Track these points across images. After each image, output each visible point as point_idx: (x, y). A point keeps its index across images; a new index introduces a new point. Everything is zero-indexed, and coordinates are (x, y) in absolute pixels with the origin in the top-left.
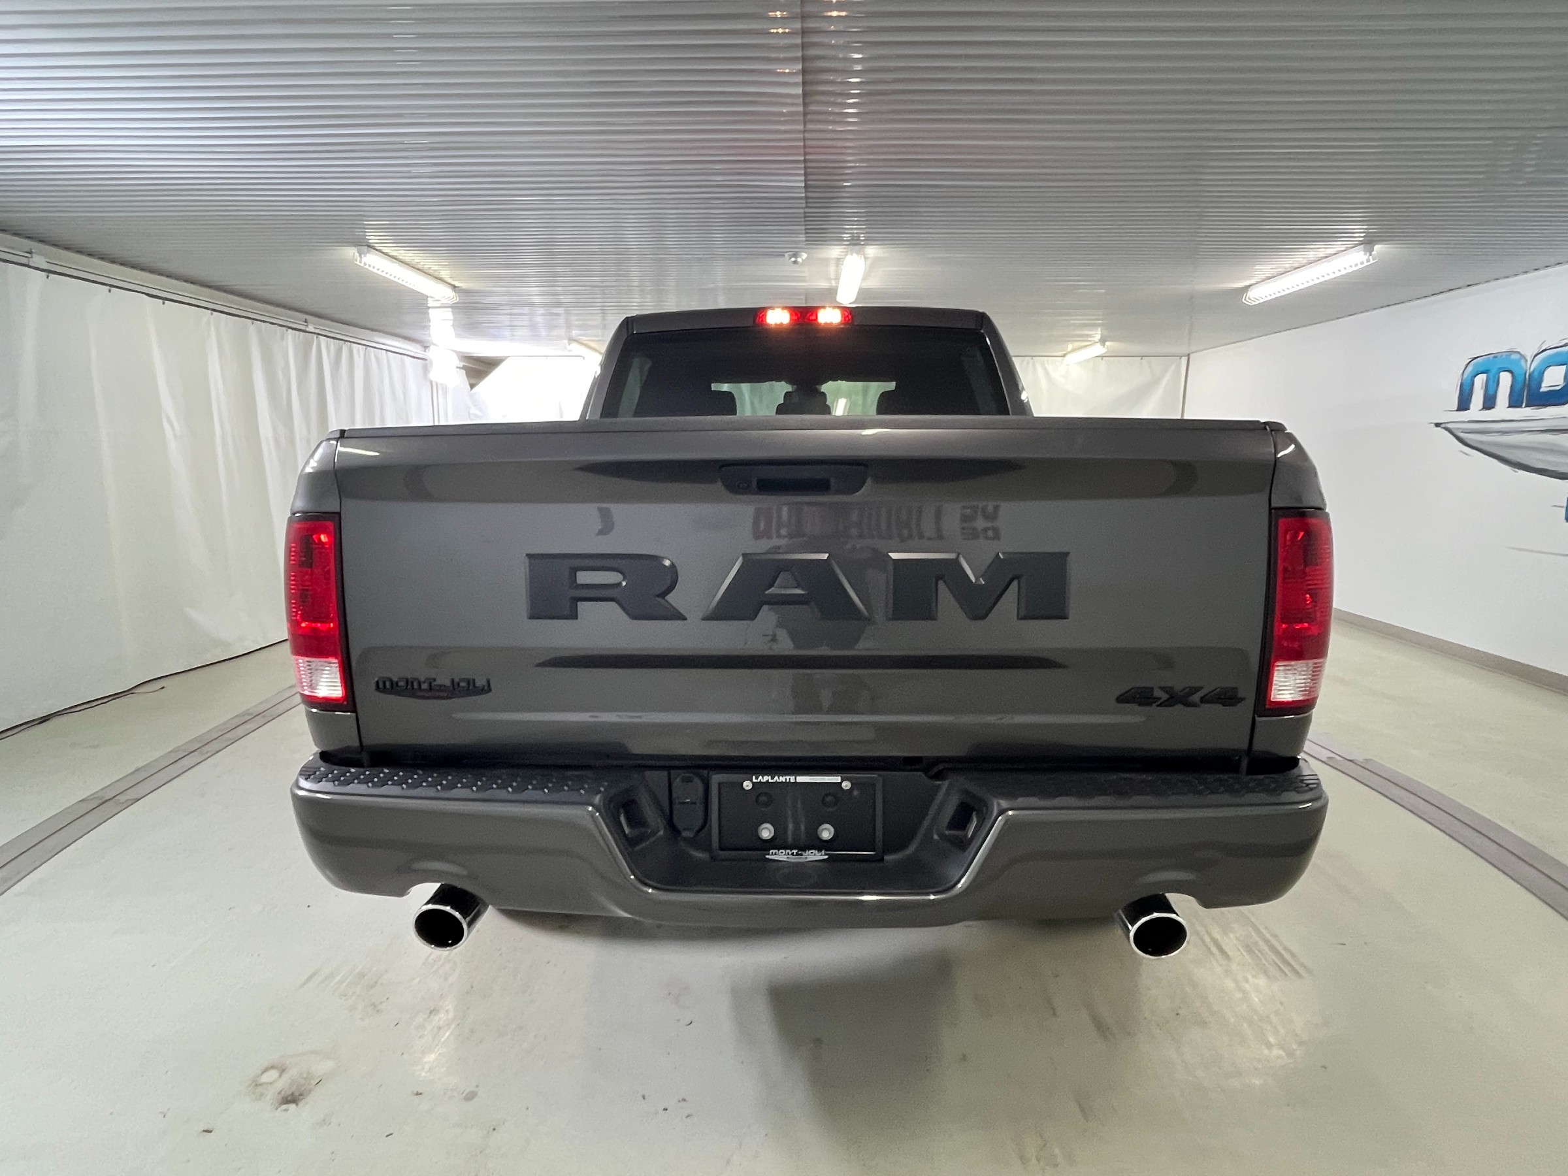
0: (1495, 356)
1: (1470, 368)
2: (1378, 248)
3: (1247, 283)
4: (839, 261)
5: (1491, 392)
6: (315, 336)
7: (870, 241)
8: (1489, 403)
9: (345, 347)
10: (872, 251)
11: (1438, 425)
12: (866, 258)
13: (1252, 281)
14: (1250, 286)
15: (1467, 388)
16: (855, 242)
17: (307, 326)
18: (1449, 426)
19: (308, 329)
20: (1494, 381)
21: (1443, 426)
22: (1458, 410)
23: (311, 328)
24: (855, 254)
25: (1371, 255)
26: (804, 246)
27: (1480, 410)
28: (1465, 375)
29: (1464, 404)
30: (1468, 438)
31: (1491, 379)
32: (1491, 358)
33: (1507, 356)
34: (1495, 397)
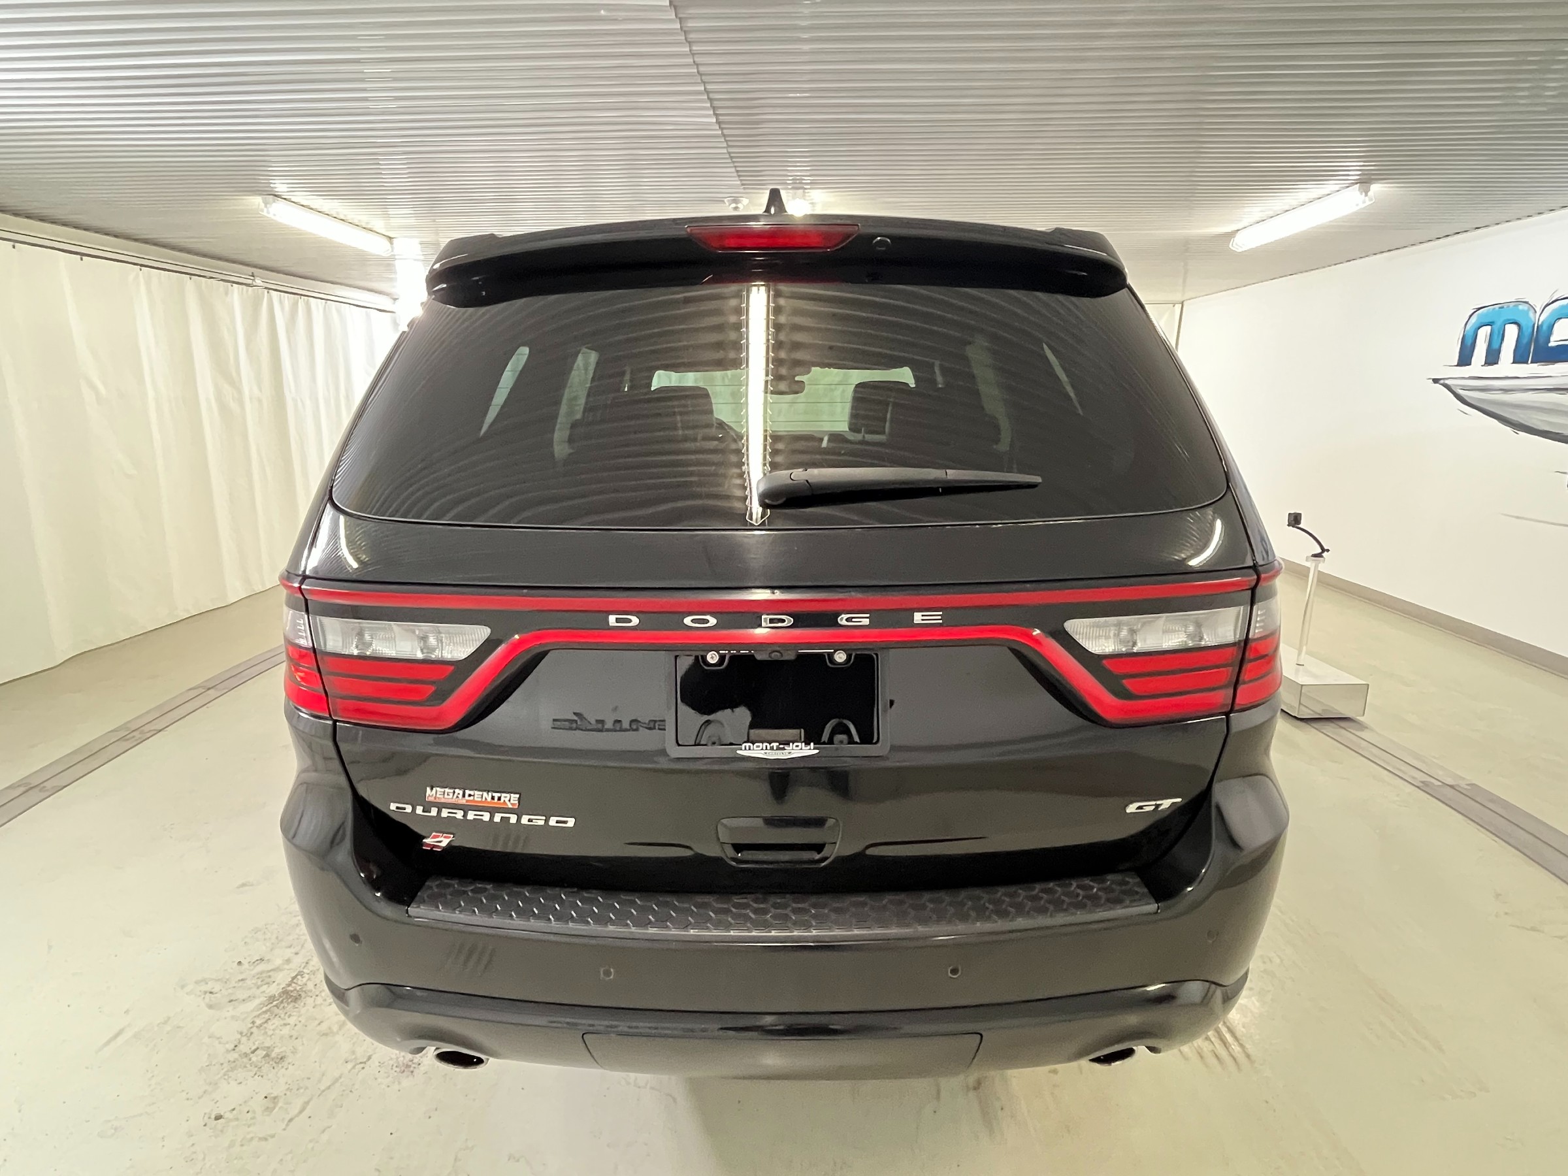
0: (1501, 306)
1: (1474, 319)
2: (1376, 188)
3: (1234, 228)
5: (1495, 346)
6: (266, 291)
8: (1492, 358)
9: (301, 302)
11: (1436, 381)
13: (1240, 226)
14: (1238, 230)
15: (1469, 342)
16: (798, 185)
17: (255, 280)
18: (1447, 382)
19: (254, 284)
20: (1499, 332)
21: (1442, 382)
22: (1459, 365)
23: (259, 282)
24: (798, 199)
25: (1366, 195)
26: (742, 191)
27: (1482, 366)
28: (1468, 327)
29: (1465, 359)
30: (1467, 396)
31: (1496, 332)
32: (1497, 309)
33: (1515, 306)
34: (1499, 351)
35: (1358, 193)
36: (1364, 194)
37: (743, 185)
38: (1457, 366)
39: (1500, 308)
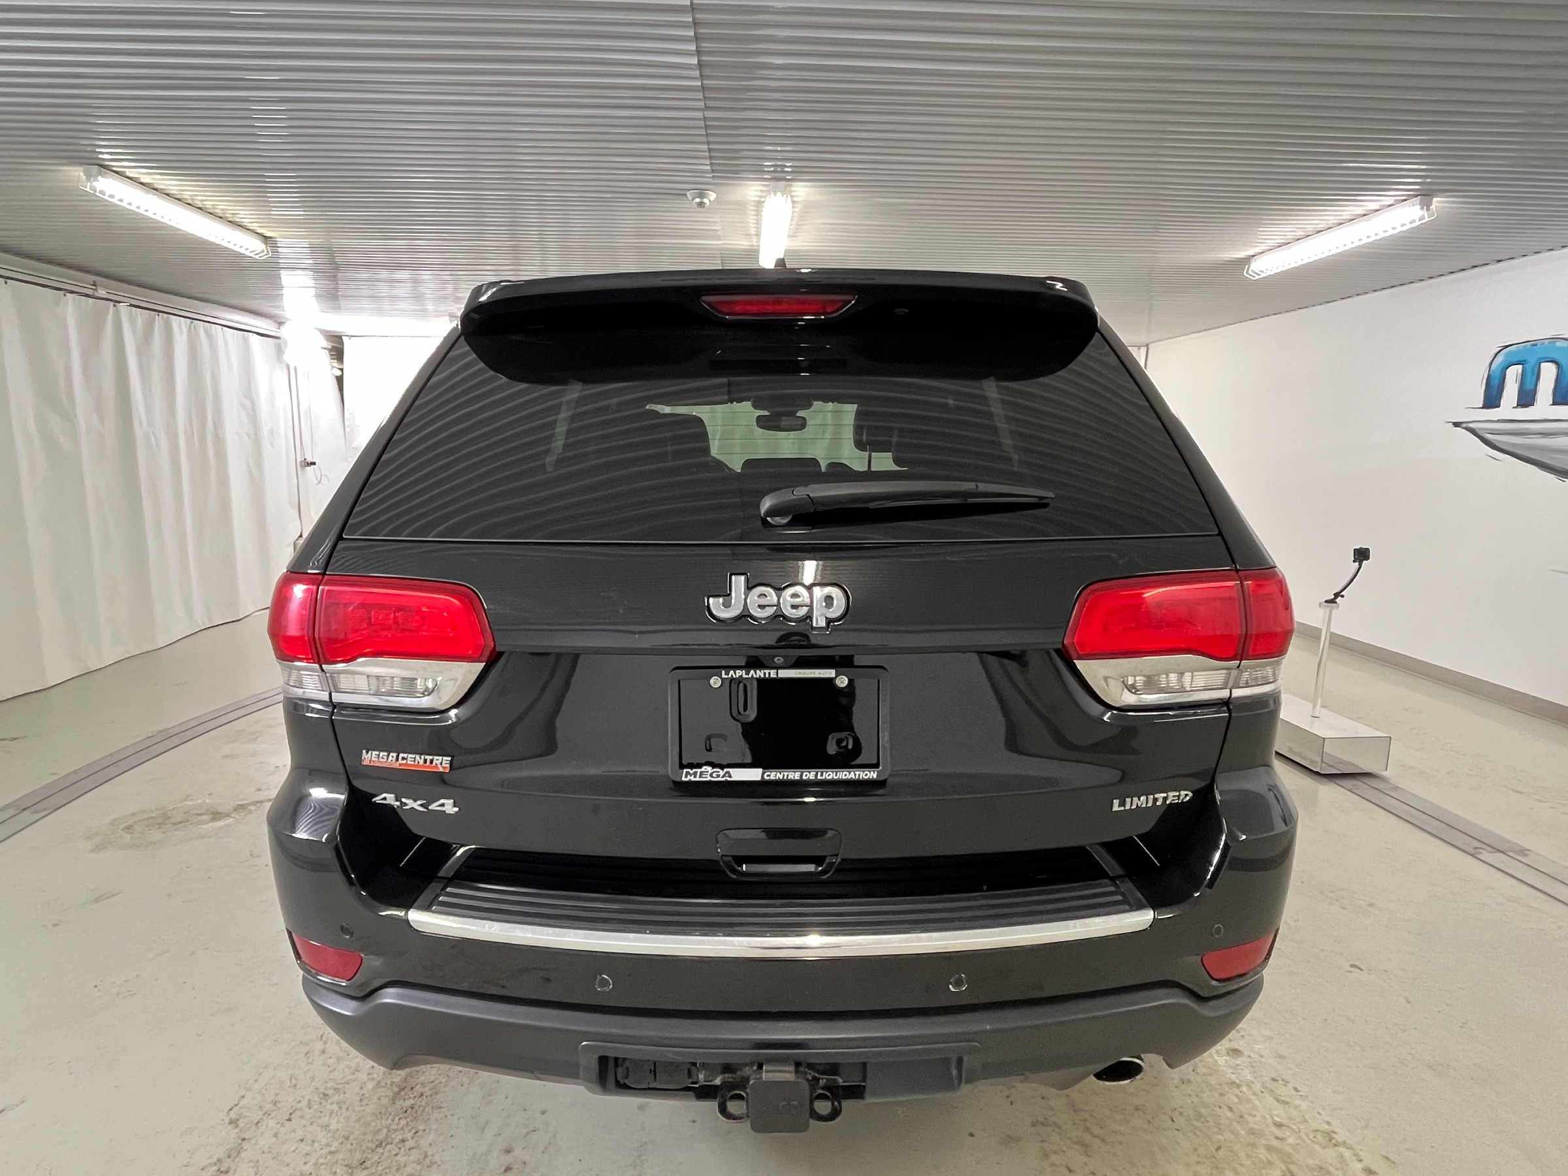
0: (1534, 343)
1: (1500, 358)
2: (1437, 202)
3: (1251, 253)
4: (759, 204)
5: (1529, 386)
6: (112, 304)
7: (800, 174)
8: (1526, 398)
9: (159, 320)
10: (802, 190)
11: (1456, 424)
12: (793, 202)
13: (1257, 250)
14: (1253, 256)
15: (1495, 382)
16: (779, 177)
17: (96, 290)
18: (1471, 425)
19: (97, 294)
20: (1533, 371)
21: (1464, 425)
22: (1483, 407)
23: (102, 292)
24: (779, 194)
25: (1428, 210)
26: (711, 180)
27: (1514, 408)
28: (1494, 366)
29: (1492, 399)
30: (1497, 440)
31: (1529, 371)
32: (1529, 347)
33: (1550, 343)
34: (1534, 392)
35: (1419, 207)
36: (1425, 208)
37: (713, 171)
38: (1483, 408)
39: (1533, 345)
